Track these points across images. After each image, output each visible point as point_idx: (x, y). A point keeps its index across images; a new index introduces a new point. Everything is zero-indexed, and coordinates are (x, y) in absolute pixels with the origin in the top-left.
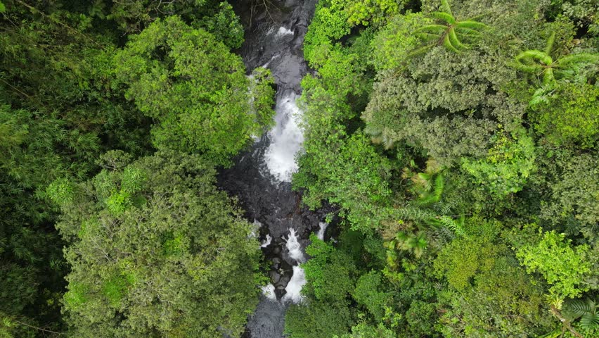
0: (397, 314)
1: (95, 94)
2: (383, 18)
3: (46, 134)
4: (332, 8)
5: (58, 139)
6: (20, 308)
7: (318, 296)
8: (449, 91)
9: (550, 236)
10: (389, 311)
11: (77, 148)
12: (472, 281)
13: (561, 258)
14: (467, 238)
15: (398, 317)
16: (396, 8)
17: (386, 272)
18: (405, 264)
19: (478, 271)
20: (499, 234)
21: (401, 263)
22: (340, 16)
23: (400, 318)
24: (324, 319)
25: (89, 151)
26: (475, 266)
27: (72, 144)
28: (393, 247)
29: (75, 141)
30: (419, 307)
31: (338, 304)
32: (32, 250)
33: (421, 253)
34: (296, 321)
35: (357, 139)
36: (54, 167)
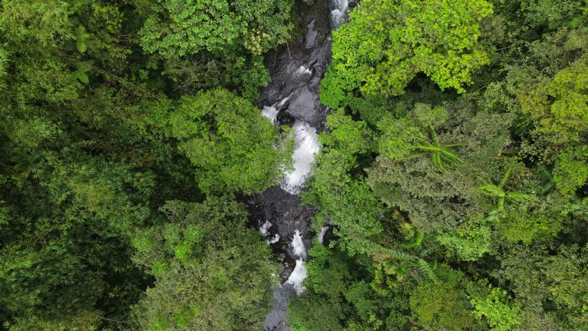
0: (379, 321)
1: (151, 138)
2: (389, 91)
3: (118, 178)
4: (347, 65)
5: (126, 181)
6: (94, 303)
7: (316, 291)
8: (432, 190)
9: (495, 292)
10: (372, 318)
11: (139, 187)
12: (436, 316)
13: (500, 312)
14: (436, 283)
15: (380, 323)
16: (400, 86)
17: (373, 285)
18: (388, 282)
19: (442, 310)
20: (461, 281)
21: (385, 281)
22: (354, 73)
23: (381, 324)
24: (320, 312)
25: (147, 187)
26: (438, 307)
27: (136, 184)
28: (381, 268)
29: (138, 181)
30: (397, 317)
31: (332, 301)
32: (99, 257)
33: (402, 278)
34: (297, 309)
35: (359, 184)
36: (125, 205)
